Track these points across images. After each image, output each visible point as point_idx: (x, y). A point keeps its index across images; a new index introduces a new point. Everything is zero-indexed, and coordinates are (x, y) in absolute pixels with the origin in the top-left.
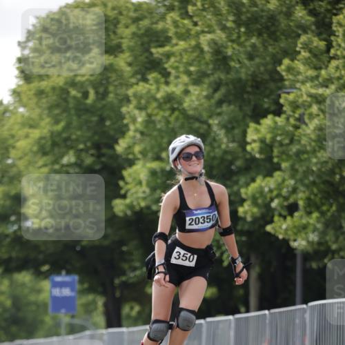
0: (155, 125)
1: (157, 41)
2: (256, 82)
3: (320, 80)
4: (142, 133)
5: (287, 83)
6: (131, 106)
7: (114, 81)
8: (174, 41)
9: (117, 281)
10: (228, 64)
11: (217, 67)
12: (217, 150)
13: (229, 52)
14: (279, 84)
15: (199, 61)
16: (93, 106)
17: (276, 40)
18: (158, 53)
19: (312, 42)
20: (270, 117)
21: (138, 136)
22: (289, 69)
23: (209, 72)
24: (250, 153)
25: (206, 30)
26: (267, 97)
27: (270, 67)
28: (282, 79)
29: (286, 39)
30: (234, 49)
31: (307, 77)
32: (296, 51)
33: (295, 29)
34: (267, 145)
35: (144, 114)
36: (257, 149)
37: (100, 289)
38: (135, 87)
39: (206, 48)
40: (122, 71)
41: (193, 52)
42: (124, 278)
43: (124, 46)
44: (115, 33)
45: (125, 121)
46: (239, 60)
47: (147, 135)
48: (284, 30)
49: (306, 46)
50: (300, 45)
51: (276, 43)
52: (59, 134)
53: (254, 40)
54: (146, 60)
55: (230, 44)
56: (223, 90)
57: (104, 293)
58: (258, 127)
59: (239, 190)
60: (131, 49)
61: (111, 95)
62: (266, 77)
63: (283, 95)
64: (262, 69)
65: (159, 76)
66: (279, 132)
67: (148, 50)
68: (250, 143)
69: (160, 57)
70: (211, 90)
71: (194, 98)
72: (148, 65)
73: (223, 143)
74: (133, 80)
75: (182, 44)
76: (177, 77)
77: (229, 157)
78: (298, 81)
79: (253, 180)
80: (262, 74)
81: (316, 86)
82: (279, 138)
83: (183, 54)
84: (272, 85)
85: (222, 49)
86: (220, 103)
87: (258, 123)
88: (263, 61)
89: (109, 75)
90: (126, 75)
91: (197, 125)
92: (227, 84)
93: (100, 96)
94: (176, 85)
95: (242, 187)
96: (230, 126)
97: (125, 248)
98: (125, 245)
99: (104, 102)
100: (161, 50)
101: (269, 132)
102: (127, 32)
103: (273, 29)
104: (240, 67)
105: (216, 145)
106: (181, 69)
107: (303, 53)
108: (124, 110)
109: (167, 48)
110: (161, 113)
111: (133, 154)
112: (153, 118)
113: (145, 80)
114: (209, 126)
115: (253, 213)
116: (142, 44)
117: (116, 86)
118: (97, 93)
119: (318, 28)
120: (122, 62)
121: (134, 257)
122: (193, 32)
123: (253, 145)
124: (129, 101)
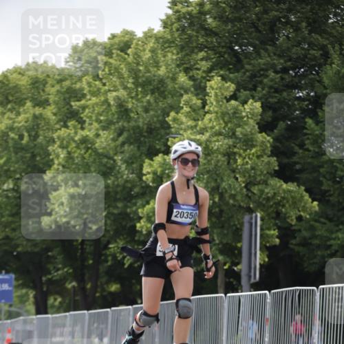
0: (74, 160)
1: (76, 97)
2: (151, 129)
3: (198, 128)
4: (64, 166)
5: (173, 130)
6: (56, 146)
7: (43, 126)
8: (88, 97)
9: (44, 279)
10: (129, 115)
11: (120, 117)
12: (120, 180)
13: (130, 106)
14: (168, 131)
15: (108, 113)
16: (27, 145)
17: (165, 98)
18: (76, 105)
19: (192, 100)
20: (160, 155)
21: (61, 168)
22: (175, 120)
23: (115, 121)
24: (145, 182)
25: (112, 89)
26: (159, 140)
27: (161, 118)
28: (169, 127)
29: (172, 97)
30: (133, 103)
31: (188, 126)
32: (179, 106)
33: (179, 90)
34: (158, 176)
35: (65, 152)
36: (150, 179)
37: (31, 285)
38: (59, 131)
39: (112, 103)
40: (49, 119)
41: (102, 105)
42: (50, 277)
43: (51, 101)
44: (43, 91)
45: (51, 157)
46: (137, 112)
47: (68, 168)
48: (171, 91)
49: (187, 103)
50: (183, 102)
51: (165, 100)
52: (2, 167)
53: (148, 98)
54: (66, 111)
55: (130, 100)
56: (125, 135)
57: (34, 288)
58: (152, 162)
59: (137, 210)
60: (56, 103)
61: (41, 137)
62: (158, 125)
63: (170, 139)
64: (155, 119)
65: (77, 123)
66: (168, 167)
67: (69, 104)
68: (146, 175)
69: (78, 108)
70: (116, 134)
71: (103, 140)
72: (69, 116)
73: (124, 174)
74: (58, 126)
75: (94, 100)
76: (90, 124)
77: (129, 185)
78: (181, 129)
79: (148, 203)
80: (155, 123)
81: (194, 133)
82: (167, 172)
83: (95, 106)
84: (163, 132)
85: (124, 104)
86: (123, 144)
87: (152, 160)
88: (156, 114)
89: (39, 122)
90: (52, 122)
91: (105, 160)
92: (129, 131)
93: (32, 138)
94: (90, 130)
95: (139, 208)
96: (130, 161)
97: (50, 254)
98: (51, 251)
99: (35, 143)
100: (78, 103)
101: (160, 167)
102: (53, 90)
103: (162, 89)
104: (138, 118)
105: (119, 176)
106: (94, 118)
107: (185, 108)
108: (50, 148)
109: (83, 102)
110: (79, 151)
112: (72, 155)
113: (66, 126)
114: (114, 161)
115: (147, 228)
116: (64, 99)
118: (29, 136)
119: (196, 90)
120: (49, 112)
121: (57, 260)
122: (102, 91)
123: (148, 176)
124: (54, 142)
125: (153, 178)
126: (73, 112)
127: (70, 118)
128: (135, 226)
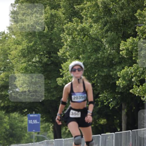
0: (76, 42)
1: (77, 2)
2: (124, 21)
4: (70, 47)
5: (139, 21)
6: (65, 33)
8: (85, 2)
11: (105, 14)
12: (105, 54)
13: (111, 7)
14: (136, 22)
15: (97, 12)
17: (134, 1)
18: (77, 8)
20: (131, 38)
21: (68, 47)
22: (140, 15)
23: (102, 17)
24: (122, 55)
26: (130, 28)
27: (131, 14)
30: (113, 5)
34: (129, 51)
35: (71, 37)
36: (124, 54)
37: (51, 120)
38: (67, 24)
39: (100, 5)
40: (60, 17)
41: (94, 7)
43: (61, 5)
45: (62, 41)
46: (116, 11)
47: (72, 47)
50: (145, 3)
52: (31, 47)
53: (123, 1)
55: (111, 3)
56: (108, 25)
58: (126, 43)
59: (117, 73)
60: (64, 7)
61: (55, 28)
62: (129, 19)
63: (137, 27)
65: (78, 19)
67: (73, 7)
69: (78, 10)
71: (94, 29)
72: (73, 14)
73: (108, 50)
74: (66, 21)
75: (89, 4)
76: (86, 19)
77: (111, 57)
78: (144, 21)
79: (123, 68)
80: (127, 17)
83: (89, 8)
84: (132, 23)
85: (108, 6)
86: (107, 31)
87: (126, 41)
88: (128, 11)
90: (62, 19)
91: (95, 42)
92: (110, 22)
93: (50, 29)
94: (86, 24)
95: (118, 72)
96: (112, 42)
99: (52, 32)
100: (78, 6)
101: (130, 45)
104: (117, 14)
105: (105, 51)
106: (89, 15)
108: (61, 35)
109: (81, 6)
110: (79, 37)
111: (66, 56)
112: (75, 39)
113: (71, 21)
114: (102, 42)
115: (123, 84)
116: (70, 4)
117: (57, 24)
118: (48, 28)
120: (60, 13)
123: (123, 51)
124: (64, 31)
125: (126, 52)
126: (75, 12)
127: (74, 16)
128: (116, 83)
